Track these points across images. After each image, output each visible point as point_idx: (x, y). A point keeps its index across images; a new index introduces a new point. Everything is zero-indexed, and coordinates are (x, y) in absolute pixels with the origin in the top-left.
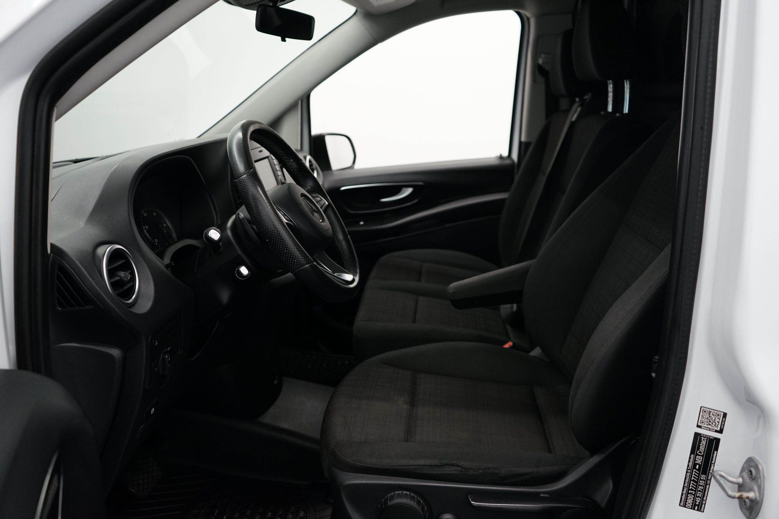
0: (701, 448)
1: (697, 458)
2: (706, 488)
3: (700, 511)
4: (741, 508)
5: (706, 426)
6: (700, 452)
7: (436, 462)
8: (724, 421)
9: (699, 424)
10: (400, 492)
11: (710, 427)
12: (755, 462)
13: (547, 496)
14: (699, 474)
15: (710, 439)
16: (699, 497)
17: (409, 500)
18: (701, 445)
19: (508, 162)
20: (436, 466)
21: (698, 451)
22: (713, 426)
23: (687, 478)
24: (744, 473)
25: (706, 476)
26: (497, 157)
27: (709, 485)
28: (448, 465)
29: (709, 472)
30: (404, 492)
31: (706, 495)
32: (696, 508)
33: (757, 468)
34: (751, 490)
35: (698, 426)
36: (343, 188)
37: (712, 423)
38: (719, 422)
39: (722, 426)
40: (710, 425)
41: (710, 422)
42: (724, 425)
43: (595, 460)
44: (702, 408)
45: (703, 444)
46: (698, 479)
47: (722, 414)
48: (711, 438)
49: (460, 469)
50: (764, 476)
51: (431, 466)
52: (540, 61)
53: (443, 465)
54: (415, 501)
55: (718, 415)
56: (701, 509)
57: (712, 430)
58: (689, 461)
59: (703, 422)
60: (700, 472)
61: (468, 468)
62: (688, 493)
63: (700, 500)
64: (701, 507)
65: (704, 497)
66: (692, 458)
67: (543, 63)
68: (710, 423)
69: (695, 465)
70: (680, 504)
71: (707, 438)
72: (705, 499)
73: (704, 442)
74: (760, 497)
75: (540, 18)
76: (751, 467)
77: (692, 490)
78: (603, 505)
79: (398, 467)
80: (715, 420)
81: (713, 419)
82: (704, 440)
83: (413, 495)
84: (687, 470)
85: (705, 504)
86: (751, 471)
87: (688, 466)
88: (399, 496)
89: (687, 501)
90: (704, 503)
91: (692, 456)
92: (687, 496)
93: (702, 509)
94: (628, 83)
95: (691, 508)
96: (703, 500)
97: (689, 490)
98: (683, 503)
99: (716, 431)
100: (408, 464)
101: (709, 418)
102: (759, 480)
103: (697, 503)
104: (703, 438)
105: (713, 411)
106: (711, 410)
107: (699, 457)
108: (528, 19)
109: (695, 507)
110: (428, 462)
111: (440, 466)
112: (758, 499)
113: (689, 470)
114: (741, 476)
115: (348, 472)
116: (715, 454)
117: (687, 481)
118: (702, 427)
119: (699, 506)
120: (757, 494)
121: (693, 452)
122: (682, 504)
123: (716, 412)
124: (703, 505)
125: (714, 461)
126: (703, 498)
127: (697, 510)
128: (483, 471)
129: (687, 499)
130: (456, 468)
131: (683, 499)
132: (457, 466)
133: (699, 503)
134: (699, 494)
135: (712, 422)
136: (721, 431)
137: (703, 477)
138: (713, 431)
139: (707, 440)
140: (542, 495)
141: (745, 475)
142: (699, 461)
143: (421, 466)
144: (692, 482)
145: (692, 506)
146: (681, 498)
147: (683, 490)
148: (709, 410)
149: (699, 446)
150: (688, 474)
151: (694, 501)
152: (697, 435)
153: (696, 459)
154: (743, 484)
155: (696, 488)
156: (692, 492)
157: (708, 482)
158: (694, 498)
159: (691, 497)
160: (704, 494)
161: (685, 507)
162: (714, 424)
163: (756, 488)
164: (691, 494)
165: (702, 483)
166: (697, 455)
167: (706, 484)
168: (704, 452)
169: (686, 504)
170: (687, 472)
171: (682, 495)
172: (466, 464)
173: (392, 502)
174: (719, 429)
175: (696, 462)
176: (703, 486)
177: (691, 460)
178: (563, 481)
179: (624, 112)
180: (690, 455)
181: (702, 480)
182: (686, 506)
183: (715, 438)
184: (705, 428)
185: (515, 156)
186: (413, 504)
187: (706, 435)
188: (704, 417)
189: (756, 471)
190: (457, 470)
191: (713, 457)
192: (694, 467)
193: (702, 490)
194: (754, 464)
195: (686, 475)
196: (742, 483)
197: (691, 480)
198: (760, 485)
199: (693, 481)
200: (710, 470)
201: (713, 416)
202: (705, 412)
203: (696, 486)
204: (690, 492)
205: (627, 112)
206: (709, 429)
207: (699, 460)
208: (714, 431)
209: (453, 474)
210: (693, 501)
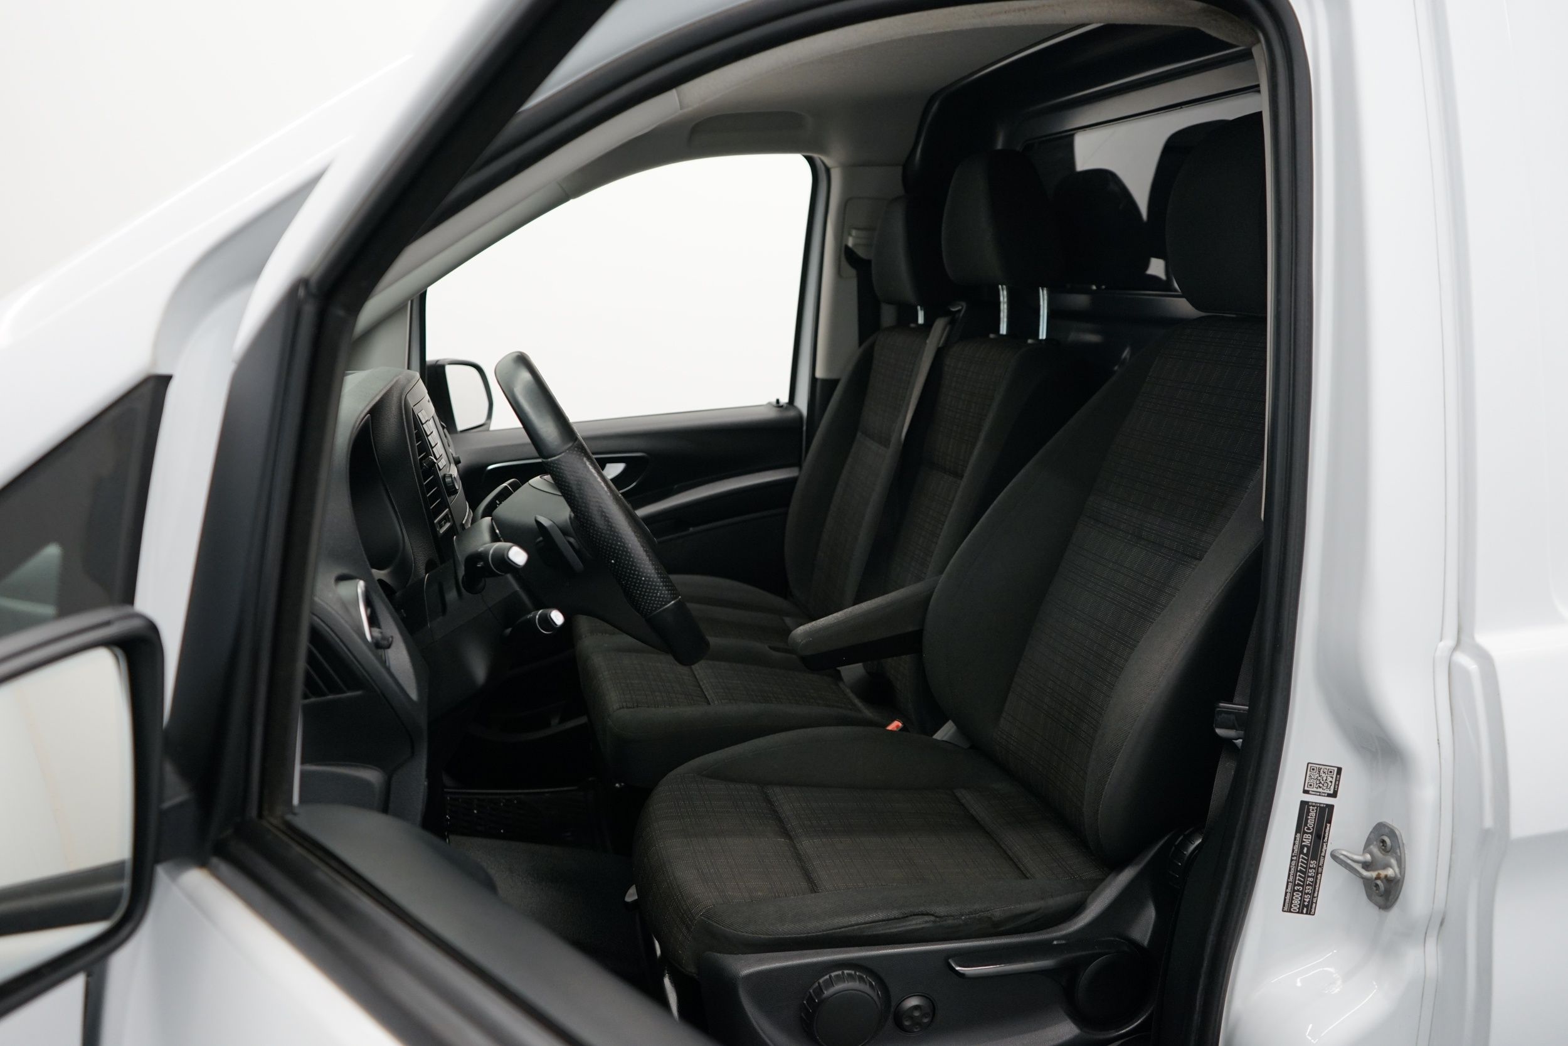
0: (1309, 822)
1: (1304, 837)
2: (1317, 878)
3: (1310, 914)
4: (1369, 897)
5: (1315, 789)
6: (1309, 829)
7: (895, 913)
8: (1338, 779)
9: (1306, 788)
10: (840, 972)
11: (1320, 790)
12: (1388, 827)
13: (1064, 942)
14: (1308, 859)
15: (1320, 807)
16: (1308, 893)
17: (858, 982)
18: (1309, 817)
19: (791, 413)
20: (895, 919)
21: (1306, 828)
22: (1324, 788)
23: (1292, 869)
24: (1372, 847)
25: (1316, 861)
26: (770, 404)
27: (1321, 873)
28: (914, 915)
29: (1320, 856)
30: (846, 972)
31: (1317, 889)
32: (1305, 911)
33: (1392, 834)
34: (1387, 866)
35: (1306, 792)
36: (490, 467)
37: (1323, 785)
38: (1331, 782)
39: (1336, 787)
40: (1320, 787)
41: (1320, 783)
42: (1338, 785)
43: (1126, 876)
44: (1310, 765)
45: (1311, 816)
46: (1306, 868)
47: (1336, 769)
48: (1322, 805)
49: (932, 918)
50: (1403, 844)
51: (889, 920)
52: (850, 242)
53: (907, 917)
54: (866, 984)
55: (1331, 772)
56: (1311, 911)
57: (1323, 794)
58: (1294, 844)
59: (1311, 785)
60: (1308, 857)
61: (944, 916)
62: (1294, 891)
63: (1310, 898)
64: (1311, 908)
65: (1314, 892)
66: (1298, 839)
67: (855, 245)
68: (1321, 785)
69: (1302, 847)
70: (1283, 909)
71: (1317, 807)
72: (1316, 895)
73: (1313, 814)
74: (1400, 873)
75: (851, 169)
76: (1383, 835)
77: (1299, 885)
78: (1146, 943)
79: (833, 931)
80: (1326, 780)
81: (1325, 778)
82: (1313, 810)
83: (861, 974)
84: (1292, 856)
85: (1316, 903)
86: (1383, 842)
87: (1293, 850)
88: (840, 979)
89: (1293, 902)
90: (1315, 901)
91: (1298, 835)
92: (1293, 896)
93: (1313, 911)
94: (1045, 292)
95: (1298, 913)
96: (1313, 897)
97: (1295, 885)
98: (1288, 908)
99: (1329, 795)
100: (850, 923)
101: (1319, 778)
102: (1398, 851)
103: (1306, 903)
104: (1311, 807)
105: (1323, 767)
106: (1321, 767)
107: (1307, 835)
108: (828, 170)
109: (1303, 909)
110: (881, 915)
111: (902, 918)
112: (1399, 876)
113: (1295, 856)
114: (1366, 848)
115: (742, 954)
116: (1328, 828)
117: (1292, 872)
118: (1310, 792)
119: (1307, 908)
120: (1397, 870)
121: (1299, 829)
122: (1286, 909)
123: (1328, 768)
124: (1314, 905)
125: (1326, 839)
126: (1314, 895)
127: (1307, 914)
128: (967, 917)
129: (1292, 899)
130: (926, 918)
131: (1287, 901)
132: (928, 914)
133: (1309, 902)
134: (1309, 889)
135: (1323, 782)
136: (1334, 795)
137: (1313, 863)
138: (1324, 796)
139: (1317, 810)
140: (1055, 942)
141: (1375, 850)
142: (1307, 842)
143: (871, 923)
144: (1298, 873)
145: (1299, 908)
146: (1285, 899)
147: (1287, 888)
148: (1318, 766)
149: (1307, 819)
150: (1294, 862)
151: (1302, 900)
152: (1304, 804)
153: (1304, 840)
154: (1372, 862)
155: (1303, 882)
156: (1298, 888)
157: (1320, 870)
158: (1301, 897)
159: (1297, 896)
160: (1315, 888)
161: (1290, 912)
162: (1326, 785)
163: (1393, 862)
164: (1298, 891)
165: (1311, 872)
166: (1305, 833)
167: (1317, 874)
168: (1313, 828)
169: (1291, 907)
170: (1292, 860)
171: (1286, 895)
172: (941, 910)
173: (832, 990)
174: (1332, 792)
175: (1303, 843)
176: (1313, 877)
177: (1297, 842)
178: (1082, 916)
179: (1041, 338)
180: (1296, 834)
181: (1311, 868)
182: (1292, 910)
183: (1328, 805)
184: (1314, 793)
185: (802, 403)
186: (866, 988)
187: (1316, 803)
188: (1313, 777)
189: (1391, 840)
190: (927, 922)
191: (1325, 832)
192: (1301, 852)
193: (1312, 882)
194: (1387, 830)
195: (1291, 865)
196: (1370, 861)
197: (1297, 871)
198: (1401, 857)
199: (1301, 871)
200: (1321, 852)
201: (1323, 775)
202: (1313, 769)
203: (1304, 878)
204: (1296, 888)
205: (1044, 337)
206: (1319, 794)
207: (1308, 840)
208: (1326, 795)
209: (923, 928)
210: (1300, 900)
